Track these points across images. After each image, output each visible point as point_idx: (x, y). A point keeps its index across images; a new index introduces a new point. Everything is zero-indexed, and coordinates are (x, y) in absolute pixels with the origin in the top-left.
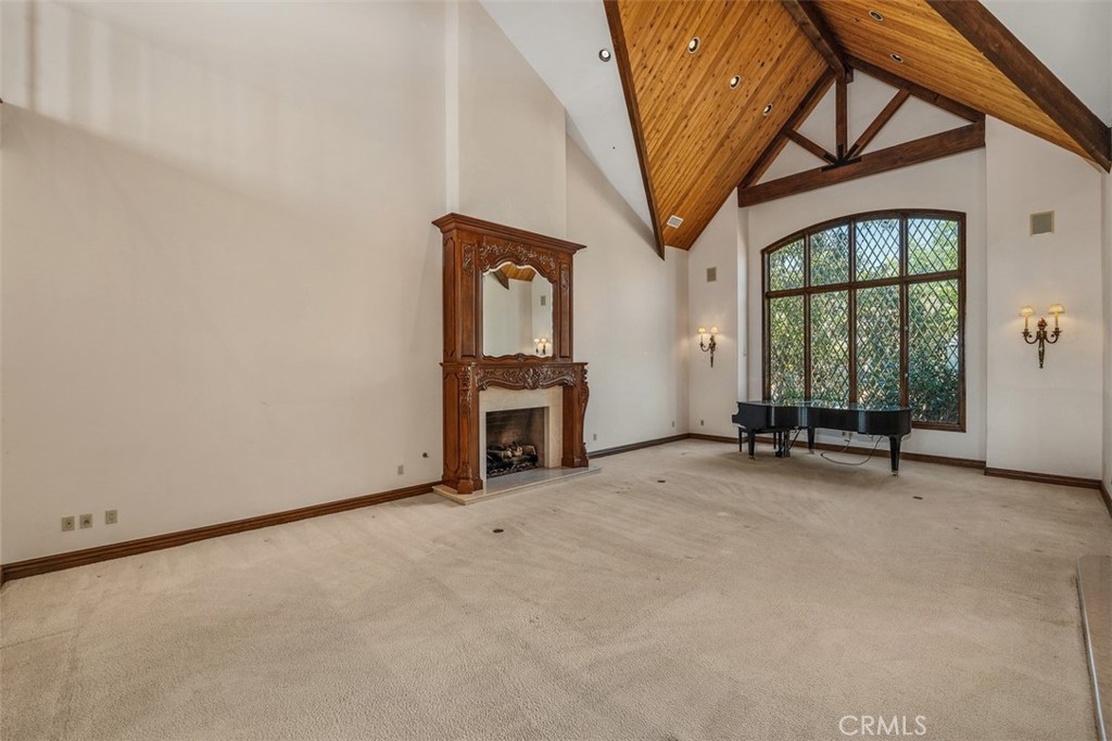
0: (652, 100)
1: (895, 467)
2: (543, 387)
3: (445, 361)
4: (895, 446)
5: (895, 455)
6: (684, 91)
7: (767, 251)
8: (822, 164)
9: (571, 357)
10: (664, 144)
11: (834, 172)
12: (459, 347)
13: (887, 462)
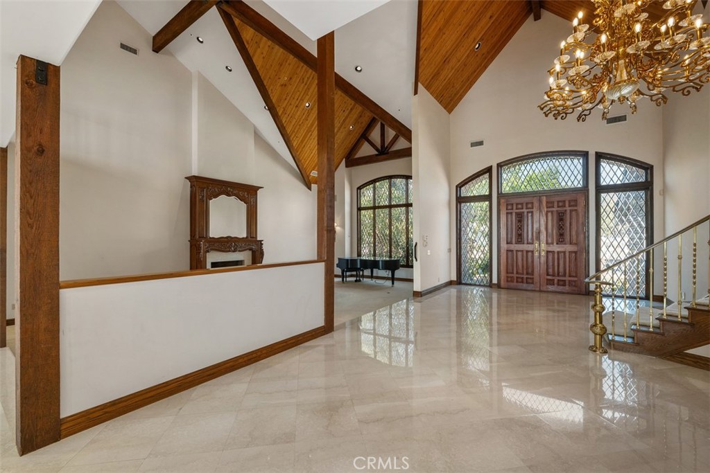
0: (292, 126)
1: (393, 283)
2: (239, 251)
3: (191, 239)
4: (393, 274)
5: (393, 279)
6: (307, 122)
7: (359, 188)
8: (376, 153)
9: (256, 238)
10: (302, 141)
11: (379, 157)
12: (197, 233)
13: (391, 282)
